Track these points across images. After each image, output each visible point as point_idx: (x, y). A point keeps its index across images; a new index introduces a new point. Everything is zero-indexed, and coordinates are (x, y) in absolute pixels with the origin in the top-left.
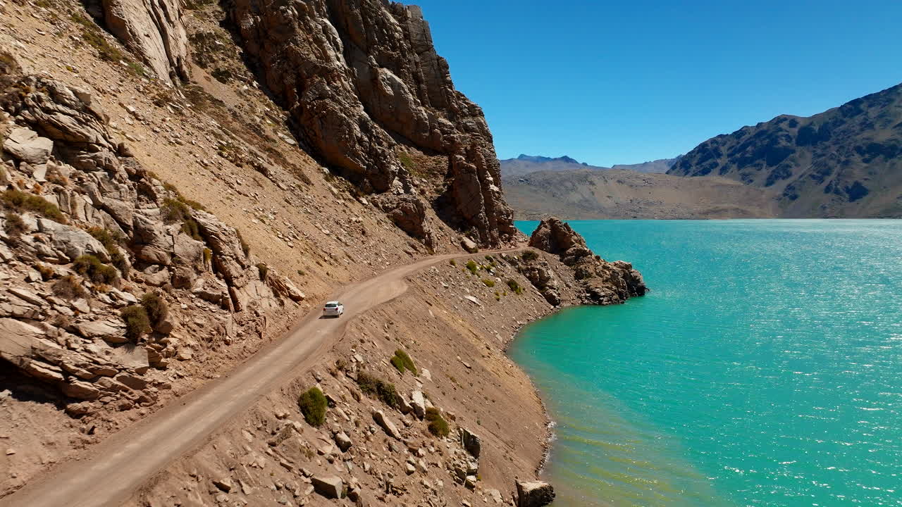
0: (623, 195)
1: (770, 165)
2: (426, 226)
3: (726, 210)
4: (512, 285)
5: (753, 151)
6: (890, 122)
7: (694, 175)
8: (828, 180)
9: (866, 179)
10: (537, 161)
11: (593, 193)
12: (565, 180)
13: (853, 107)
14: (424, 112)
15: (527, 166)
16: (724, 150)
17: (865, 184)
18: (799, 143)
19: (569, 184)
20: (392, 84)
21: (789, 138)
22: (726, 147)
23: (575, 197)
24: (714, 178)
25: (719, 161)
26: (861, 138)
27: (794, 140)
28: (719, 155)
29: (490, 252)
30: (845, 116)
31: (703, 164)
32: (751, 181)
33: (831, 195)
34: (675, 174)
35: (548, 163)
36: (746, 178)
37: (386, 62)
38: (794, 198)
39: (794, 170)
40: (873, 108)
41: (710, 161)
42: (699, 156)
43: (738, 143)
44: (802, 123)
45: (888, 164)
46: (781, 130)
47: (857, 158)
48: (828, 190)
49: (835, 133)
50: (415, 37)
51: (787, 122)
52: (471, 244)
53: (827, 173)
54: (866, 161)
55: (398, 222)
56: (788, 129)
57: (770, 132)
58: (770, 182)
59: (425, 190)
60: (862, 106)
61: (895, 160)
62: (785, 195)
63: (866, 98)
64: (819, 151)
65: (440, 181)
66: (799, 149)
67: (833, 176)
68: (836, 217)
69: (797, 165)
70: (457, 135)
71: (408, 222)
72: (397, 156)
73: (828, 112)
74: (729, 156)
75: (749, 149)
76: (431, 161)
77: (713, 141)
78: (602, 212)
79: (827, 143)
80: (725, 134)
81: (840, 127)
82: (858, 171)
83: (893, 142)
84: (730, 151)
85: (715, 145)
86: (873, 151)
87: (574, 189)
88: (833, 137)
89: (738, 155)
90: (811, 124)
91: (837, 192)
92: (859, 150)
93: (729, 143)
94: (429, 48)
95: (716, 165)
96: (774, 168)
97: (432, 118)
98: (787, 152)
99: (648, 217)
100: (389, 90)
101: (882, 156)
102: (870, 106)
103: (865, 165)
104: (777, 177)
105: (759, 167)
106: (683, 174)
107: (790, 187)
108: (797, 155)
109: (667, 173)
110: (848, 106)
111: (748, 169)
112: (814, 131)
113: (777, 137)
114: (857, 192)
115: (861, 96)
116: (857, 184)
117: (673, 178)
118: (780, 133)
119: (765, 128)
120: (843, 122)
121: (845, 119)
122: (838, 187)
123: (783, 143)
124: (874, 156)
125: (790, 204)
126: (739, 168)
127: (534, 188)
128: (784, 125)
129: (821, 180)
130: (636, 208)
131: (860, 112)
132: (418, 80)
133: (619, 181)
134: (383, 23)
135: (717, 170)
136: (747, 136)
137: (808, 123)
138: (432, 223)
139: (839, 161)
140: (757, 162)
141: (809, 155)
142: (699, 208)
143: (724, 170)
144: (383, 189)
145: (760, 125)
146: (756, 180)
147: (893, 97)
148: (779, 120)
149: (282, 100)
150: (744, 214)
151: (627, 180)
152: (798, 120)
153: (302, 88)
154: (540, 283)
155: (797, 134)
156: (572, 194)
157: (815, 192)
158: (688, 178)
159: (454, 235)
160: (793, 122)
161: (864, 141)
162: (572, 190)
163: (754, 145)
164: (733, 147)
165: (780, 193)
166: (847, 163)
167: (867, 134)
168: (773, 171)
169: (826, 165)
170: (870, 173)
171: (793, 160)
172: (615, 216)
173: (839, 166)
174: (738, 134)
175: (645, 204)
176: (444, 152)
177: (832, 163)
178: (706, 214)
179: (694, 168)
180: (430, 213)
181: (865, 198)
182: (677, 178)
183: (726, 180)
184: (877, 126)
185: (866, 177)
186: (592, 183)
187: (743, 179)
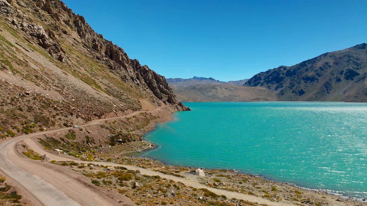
0: (227, 93)
1: (277, 83)
2: (166, 103)
3: (260, 98)
4: (174, 108)
5: (272, 78)
6: (313, 69)
7: (252, 86)
8: (293, 88)
9: (305, 88)
10: (201, 79)
11: (217, 93)
12: (207, 88)
13: (304, 64)
14: (165, 90)
15: (196, 81)
16: (262, 77)
17: (304, 90)
18: (286, 76)
19: (209, 90)
20: (162, 87)
21: (283, 74)
22: (263, 76)
23: (210, 94)
24: (259, 87)
25: (261, 81)
26: (304, 75)
27: (285, 75)
28: (261, 79)
29: (173, 105)
30: (301, 67)
31: (256, 82)
32: (270, 88)
33: (294, 94)
34: (246, 86)
35: (204, 80)
36: (269, 87)
37: (161, 84)
38: (283, 94)
39: (284, 85)
40: (310, 64)
41: (258, 81)
42: (254, 79)
43: (267, 75)
44: (288, 69)
45: (312, 83)
46: (281, 71)
47: (302, 81)
48: (293, 92)
49: (298, 72)
50: (164, 80)
51: (283, 68)
52: (170, 104)
53: (293, 86)
54: (305, 82)
55: (163, 102)
56: (283, 71)
57: (277, 72)
58: (276, 89)
59: (165, 99)
60: (306, 64)
61: (313, 82)
62: (280, 93)
63: (308, 61)
64: (292, 78)
65: (167, 98)
66: (286, 78)
67: (295, 87)
68: (295, 101)
69: (285, 83)
70: (169, 92)
71: (165, 102)
72: (163, 95)
73: (297, 65)
74: (264, 79)
75: (271, 77)
76: (166, 96)
77: (259, 74)
78: (219, 99)
79: (295, 76)
80: (263, 72)
81: (300, 70)
82: (302, 86)
83: (313, 76)
84: (264, 78)
85: (259, 76)
86: (307, 79)
87: (210, 91)
88: (297, 75)
89: (267, 79)
90: (291, 69)
91: (296, 93)
92: (303, 78)
93: (264, 75)
94: (166, 82)
95: (260, 83)
96: (278, 84)
97: (166, 90)
98: (283, 78)
99: (234, 101)
100: (161, 87)
101: (309, 81)
102: (309, 63)
103: (305, 84)
104: (278, 87)
105: (273, 83)
106: (249, 85)
107: (282, 91)
108: (286, 80)
109: (243, 85)
110: (302, 63)
111: (270, 85)
112: (291, 71)
113: (280, 73)
114: (302, 93)
115: (306, 60)
116: (302, 90)
117: (245, 87)
118: (280, 72)
119: (276, 70)
120: (300, 69)
121: (301, 68)
122: (296, 91)
123: (281, 75)
124: (307, 81)
125: (281, 96)
126: (267, 84)
127: (196, 91)
128: (282, 69)
129: (291, 88)
130: (231, 98)
131: (305, 65)
132: (165, 86)
133: (226, 89)
134: (160, 79)
135: (259, 85)
136: (270, 73)
137: (290, 68)
138: (167, 102)
139: (297, 82)
140: (273, 82)
141: (289, 80)
142: (252, 98)
143: (262, 85)
144: (162, 99)
145: (274, 69)
146: (272, 88)
147: (315, 61)
148: (281, 67)
149: (152, 91)
150: (266, 100)
151: (229, 88)
152: (286, 68)
153: (154, 90)
154: (178, 108)
155: (286, 72)
156: (209, 93)
157: (289, 93)
158: (250, 87)
159: (169, 104)
160: (285, 68)
161: (305, 76)
162: (209, 91)
163: (272, 76)
164: (265, 76)
165: (278, 93)
166: (299, 83)
167: (306, 73)
168: (278, 85)
169: (293, 83)
170: (306, 87)
171: (284, 82)
172: (224, 100)
173: (297, 84)
174: (267, 72)
175: (234, 96)
176: (168, 94)
177: (295, 83)
178: (254, 100)
179: (252, 84)
180: (166, 101)
181: (304, 95)
182: (246, 87)
183: (263, 88)
184: (309, 71)
185: (304, 88)
186: (216, 89)
187: (268, 88)
